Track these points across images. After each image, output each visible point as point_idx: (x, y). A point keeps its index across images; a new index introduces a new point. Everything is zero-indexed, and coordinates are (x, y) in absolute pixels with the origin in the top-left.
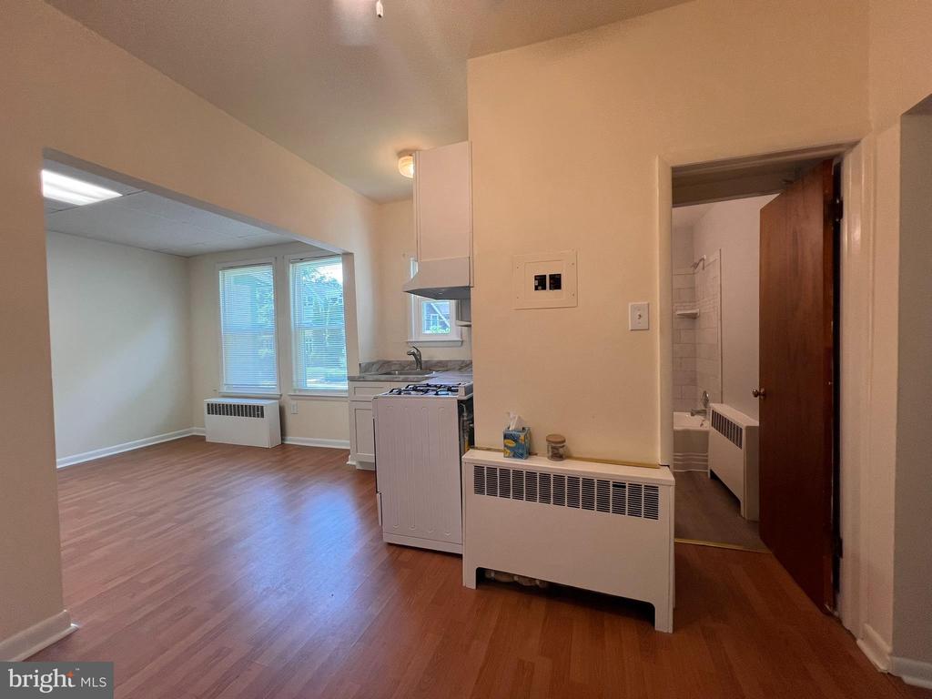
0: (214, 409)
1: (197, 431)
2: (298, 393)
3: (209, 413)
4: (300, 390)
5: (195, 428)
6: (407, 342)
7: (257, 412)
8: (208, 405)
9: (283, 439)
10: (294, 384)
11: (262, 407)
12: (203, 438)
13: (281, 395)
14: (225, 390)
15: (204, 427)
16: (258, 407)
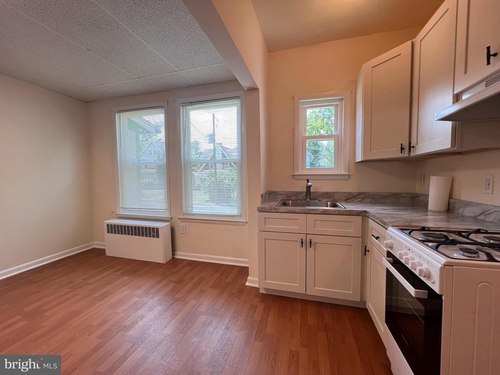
0: (113, 229)
1: (97, 244)
2: (186, 217)
3: (108, 232)
4: (188, 214)
5: (95, 242)
6: (294, 175)
7: (153, 233)
8: (108, 225)
9: (173, 254)
10: (184, 209)
11: (157, 229)
12: (103, 252)
13: (172, 218)
14: (122, 212)
15: (104, 242)
16: (153, 228)
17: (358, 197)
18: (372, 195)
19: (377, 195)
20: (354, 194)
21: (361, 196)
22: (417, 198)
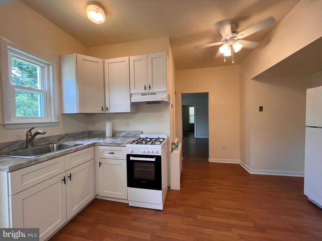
6: (4, 125)
17: (65, 137)
18: (72, 134)
19: (75, 134)
20: (63, 136)
21: (67, 136)
22: (92, 133)
